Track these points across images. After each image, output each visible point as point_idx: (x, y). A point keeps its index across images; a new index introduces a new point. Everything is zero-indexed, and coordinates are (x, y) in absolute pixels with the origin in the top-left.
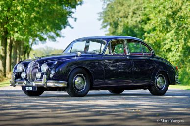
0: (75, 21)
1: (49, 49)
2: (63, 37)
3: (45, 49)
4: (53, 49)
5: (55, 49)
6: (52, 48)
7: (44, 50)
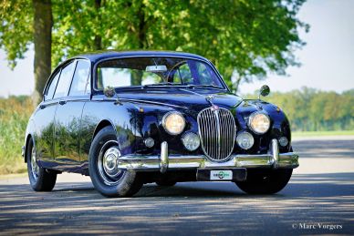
0: (307, 31)
1: (309, 92)
2: (299, 65)
3: (302, 92)
4: (317, 92)
5: (320, 92)
6: (314, 90)
7: (300, 94)
